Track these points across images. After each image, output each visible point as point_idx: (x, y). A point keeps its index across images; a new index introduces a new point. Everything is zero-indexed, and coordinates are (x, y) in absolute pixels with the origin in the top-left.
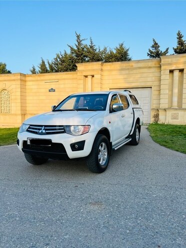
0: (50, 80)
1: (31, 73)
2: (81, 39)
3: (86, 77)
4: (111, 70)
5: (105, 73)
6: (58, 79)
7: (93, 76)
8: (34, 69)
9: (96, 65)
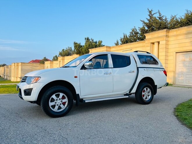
0: (126, 49)
1: (115, 45)
2: (152, 13)
3: (153, 43)
4: (177, 35)
5: (171, 39)
6: (131, 48)
7: (159, 42)
8: (118, 42)
9: (162, 33)
